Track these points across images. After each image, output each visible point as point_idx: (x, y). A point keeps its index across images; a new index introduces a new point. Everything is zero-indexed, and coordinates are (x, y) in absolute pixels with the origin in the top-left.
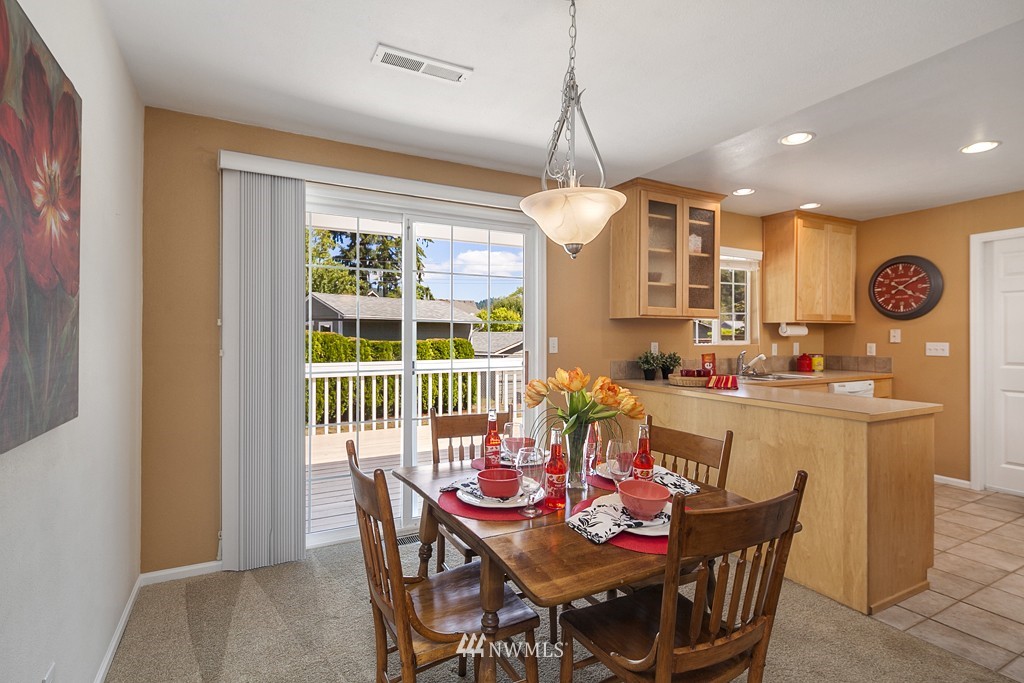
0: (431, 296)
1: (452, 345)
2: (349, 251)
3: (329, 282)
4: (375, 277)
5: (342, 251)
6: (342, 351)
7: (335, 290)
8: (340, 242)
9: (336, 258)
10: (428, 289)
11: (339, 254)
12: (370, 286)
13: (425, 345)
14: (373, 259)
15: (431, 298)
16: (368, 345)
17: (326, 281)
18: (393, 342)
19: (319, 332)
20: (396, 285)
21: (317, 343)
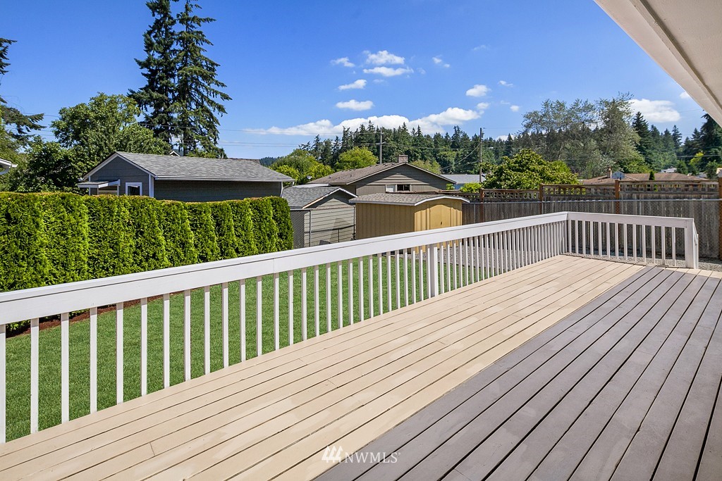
0: (225, 156)
1: (269, 203)
2: (153, 118)
3: (135, 143)
4: (176, 140)
5: (147, 117)
6: (155, 216)
7: (141, 150)
8: (144, 110)
9: (141, 123)
10: (222, 150)
11: (143, 120)
12: (172, 147)
13: (244, 204)
14: (174, 125)
15: (225, 157)
16: (185, 208)
17: (132, 142)
18: (211, 203)
19: (126, 196)
20: (194, 147)
21: (124, 209)
